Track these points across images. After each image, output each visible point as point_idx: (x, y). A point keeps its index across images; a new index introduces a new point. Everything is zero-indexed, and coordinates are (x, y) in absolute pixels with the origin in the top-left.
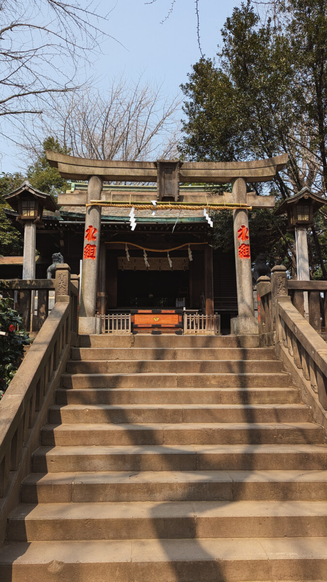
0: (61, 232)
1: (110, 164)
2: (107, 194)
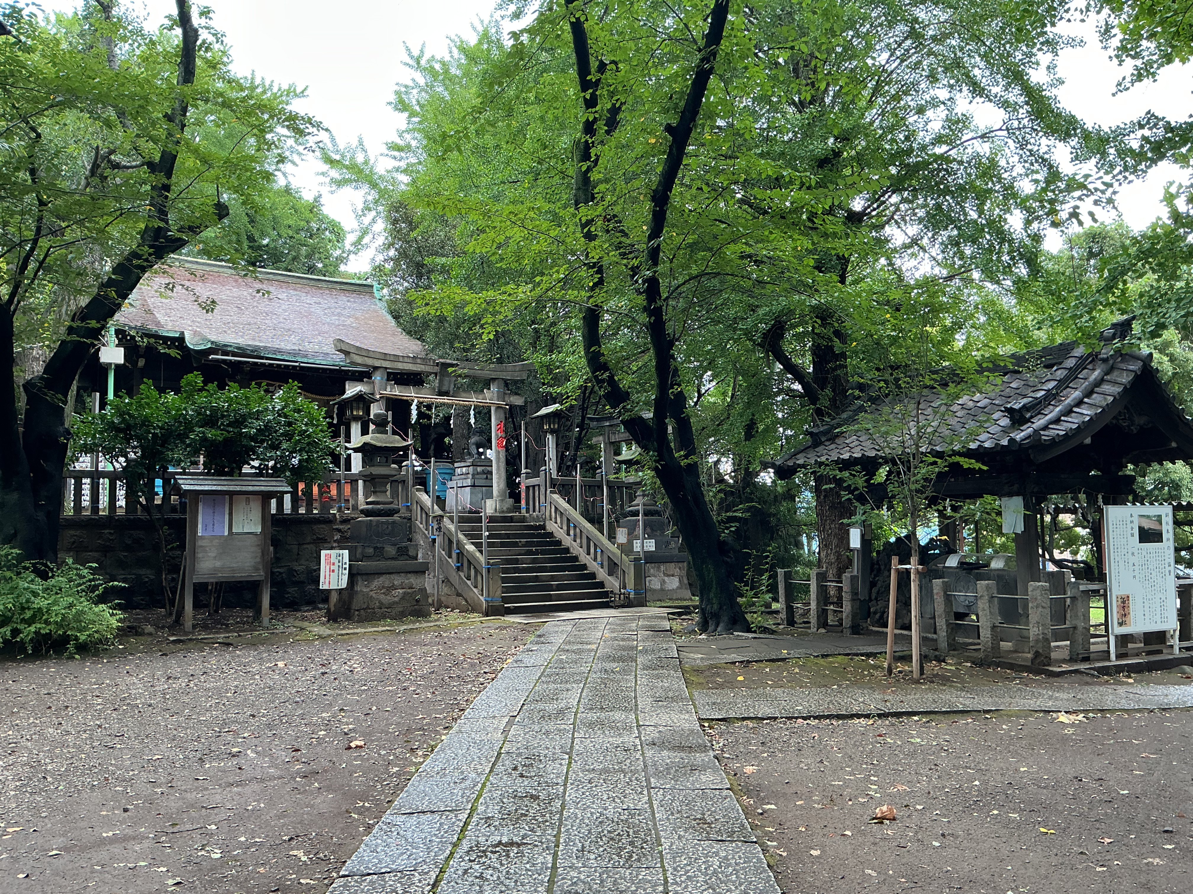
1: (396, 358)
2: (391, 385)
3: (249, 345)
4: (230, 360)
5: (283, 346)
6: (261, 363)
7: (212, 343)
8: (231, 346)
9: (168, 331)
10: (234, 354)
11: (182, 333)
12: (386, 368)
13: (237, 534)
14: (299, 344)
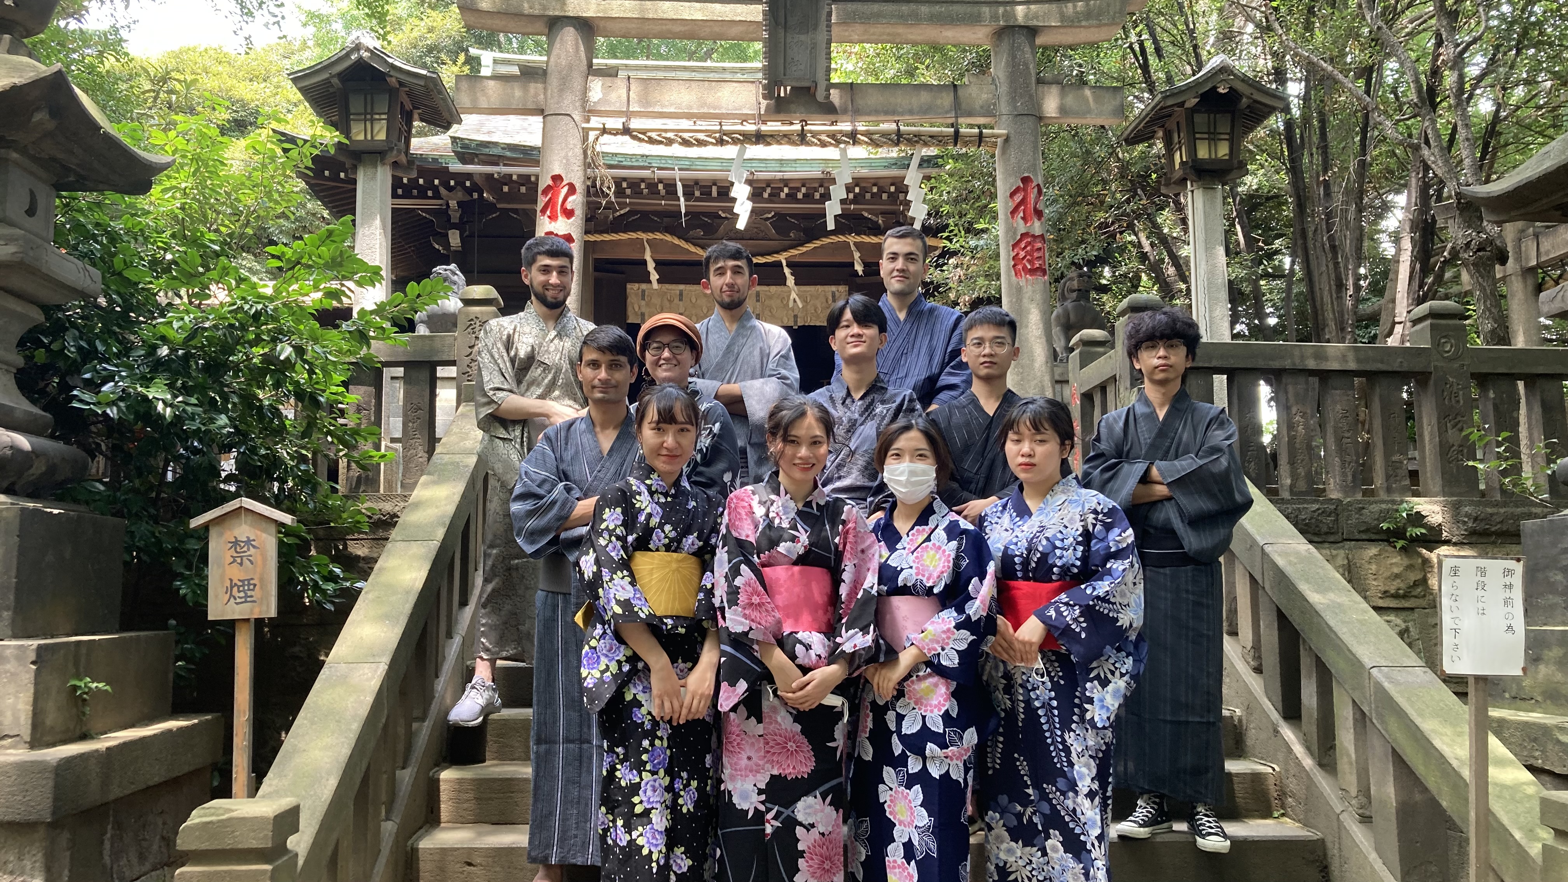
0: (453, 204)
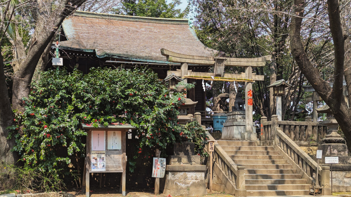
1: (193, 57)
2: (190, 72)
3: (124, 55)
4: (116, 63)
5: (141, 55)
6: (130, 64)
7: (107, 54)
8: (115, 56)
9: (88, 50)
10: (117, 60)
11: (94, 50)
12: (188, 63)
13: (110, 150)
14: (150, 53)
